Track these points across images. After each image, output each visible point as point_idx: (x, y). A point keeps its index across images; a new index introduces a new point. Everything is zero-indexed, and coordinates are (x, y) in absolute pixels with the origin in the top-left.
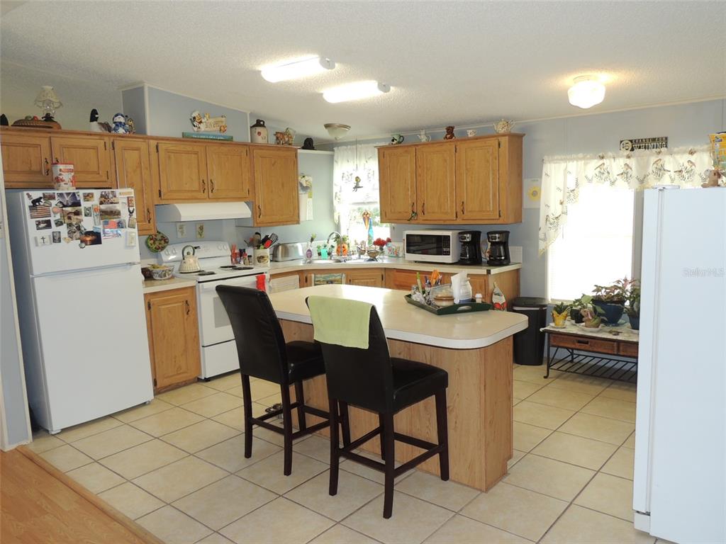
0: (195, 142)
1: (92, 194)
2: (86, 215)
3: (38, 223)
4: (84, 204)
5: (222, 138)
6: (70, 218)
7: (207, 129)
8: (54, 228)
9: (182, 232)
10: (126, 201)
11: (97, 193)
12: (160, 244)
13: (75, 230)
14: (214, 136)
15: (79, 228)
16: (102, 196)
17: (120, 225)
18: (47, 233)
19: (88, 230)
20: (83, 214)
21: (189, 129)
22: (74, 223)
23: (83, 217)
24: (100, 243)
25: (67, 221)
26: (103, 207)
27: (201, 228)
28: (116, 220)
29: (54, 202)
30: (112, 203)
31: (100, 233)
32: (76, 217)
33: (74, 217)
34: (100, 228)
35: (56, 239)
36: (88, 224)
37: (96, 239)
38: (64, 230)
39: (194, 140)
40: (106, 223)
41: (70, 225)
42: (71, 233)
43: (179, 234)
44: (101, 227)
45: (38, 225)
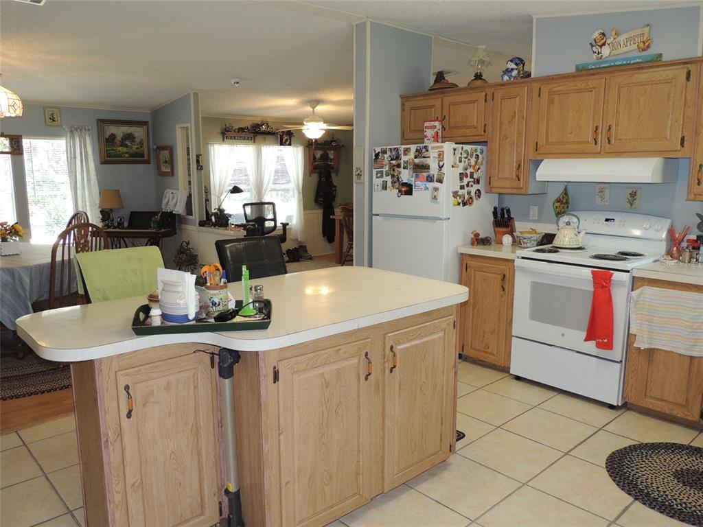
0: (593, 75)
1: (410, 149)
2: (404, 168)
3: (377, 173)
4: (404, 158)
5: (637, 61)
6: (394, 170)
7: (613, 52)
8: (385, 178)
9: (602, 198)
10: (436, 155)
11: (413, 148)
12: (563, 208)
13: (396, 179)
14: (623, 60)
15: (398, 178)
16: (417, 150)
17: (430, 179)
18: (380, 181)
19: (404, 181)
20: (402, 166)
21: (589, 58)
22: (396, 174)
23: (401, 169)
24: (412, 195)
25: (392, 172)
26: (417, 161)
27: (633, 195)
28: (425, 174)
29: (386, 156)
30: (424, 157)
31: (412, 185)
32: (398, 169)
33: (396, 169)
34: (412, 181)
35: (385, 187)
36: (406, 175)
37: (408, 189)
38: (389, 179)
39: (591, 72)
40: (417, 176)
41: (393, 176)
42: (393, 182)
43: (598, 200)
44: (413, 179)
45: (377, 174)
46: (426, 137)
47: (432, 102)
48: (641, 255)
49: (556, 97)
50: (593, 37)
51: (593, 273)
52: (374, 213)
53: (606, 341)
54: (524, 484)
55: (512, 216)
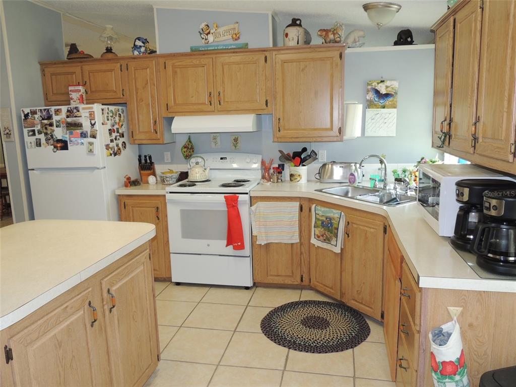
0: (204, 55)
1: (61, 109)
2: (57, 127)
3: (29, 131)
4: (55, 118)
5: (233, 47)
6: (46, 129)
7: (216, 40)
8: (38, 136)
9: (216, 143)
10: (88, 115)
11: (64, 109)
12: (190, 152)
13: (50, 137)
14: (224, 45)
15: (52, 136)
16: (68, 111)
17: (83, 135)
18: (33, 139)
19: (59, 138)
20: (55, 125)
22: (49, 132)
23: (54, 128)
24: (67, 149)
25: (45, 131)
26: (69, 120)
27: (236, 140)
28: (79, 131)
29: (36, 116)
30: (76, 117)
31: (67, 141)
32: (50, 128)
33: (49, 128)
34: (67, 137)
35: (39, 144)
36: (59, 133)
37: (63, 145)
38: (42, 137)
39: (202, 52)
40: (71, 133)
41: (46, 134)
42: (47, 140)
43: (213, 145)
44: (67, 136)
45: (28, 133)
46: (72, 99)
47: (71, 70)
48: (248, 181)
49: (178, 70)
50: (201, 27)
51: (225, 197)
52: (29, 168)
53: (240, 244)
54: (218, 365)
55: (153, 161)
